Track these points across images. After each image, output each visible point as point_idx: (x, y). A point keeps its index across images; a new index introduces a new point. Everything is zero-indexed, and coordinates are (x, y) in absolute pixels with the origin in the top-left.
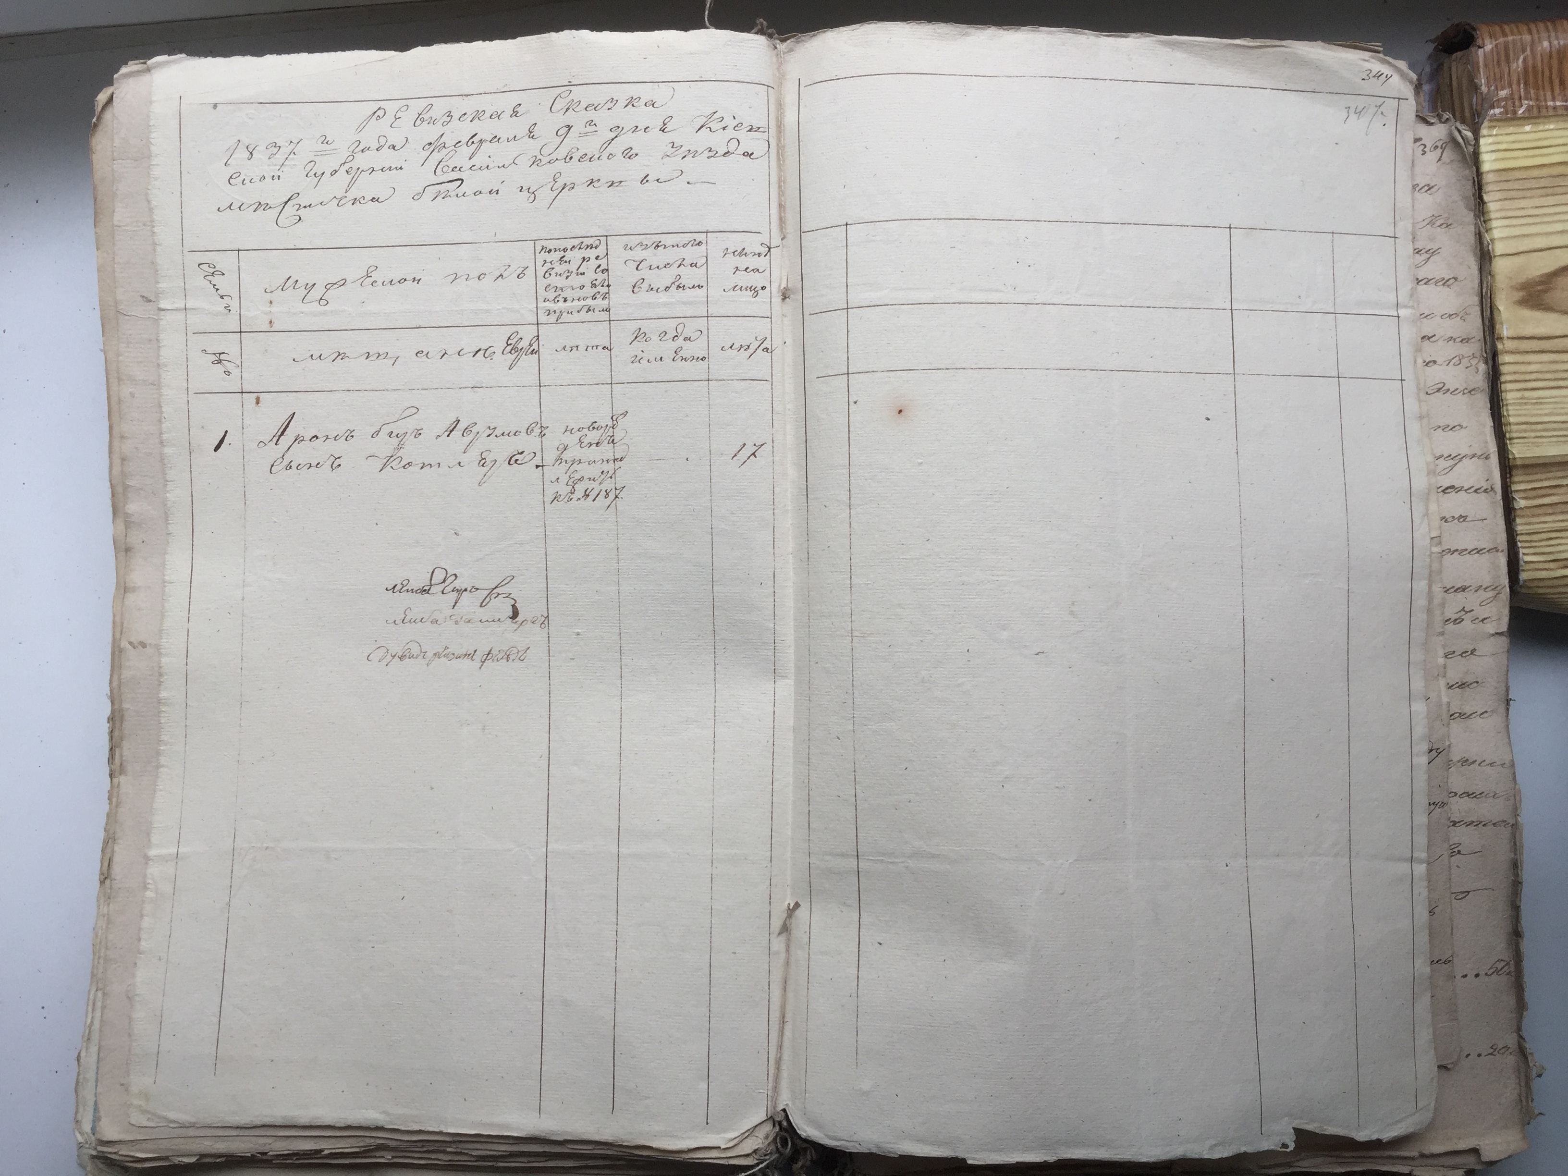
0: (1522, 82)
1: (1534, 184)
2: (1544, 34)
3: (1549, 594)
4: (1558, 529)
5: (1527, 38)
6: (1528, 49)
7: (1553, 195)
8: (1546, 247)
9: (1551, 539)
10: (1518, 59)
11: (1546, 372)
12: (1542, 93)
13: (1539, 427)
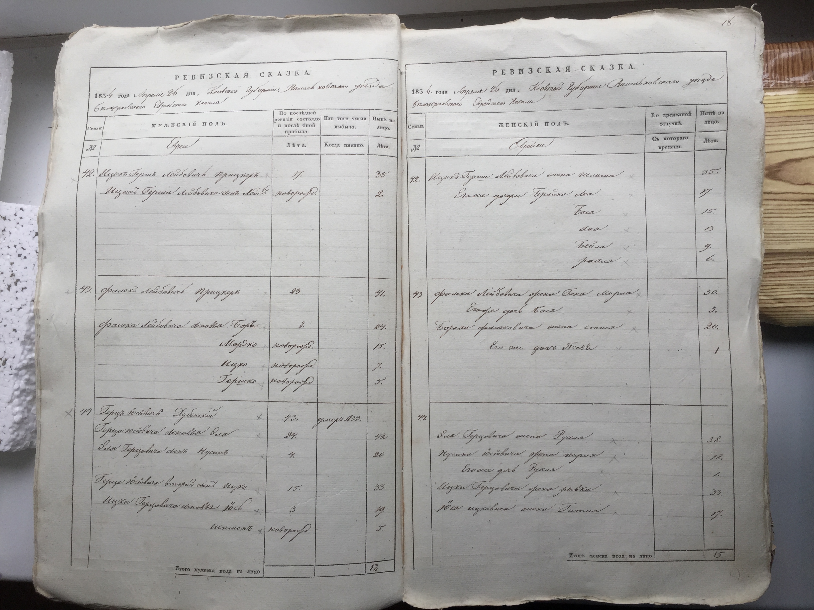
0: (773, 72)
1: (775, 120)
2: (786, 50)
3: (771, 315)
4: (776, 284)
5: (777, 50)
6: (777, 55)
7: (785, 125)
8: (779, 150)
9: (773, 289)
10: (772, 60)
11: (776, 209)
12: (783, 76)
13: (771, 235)
